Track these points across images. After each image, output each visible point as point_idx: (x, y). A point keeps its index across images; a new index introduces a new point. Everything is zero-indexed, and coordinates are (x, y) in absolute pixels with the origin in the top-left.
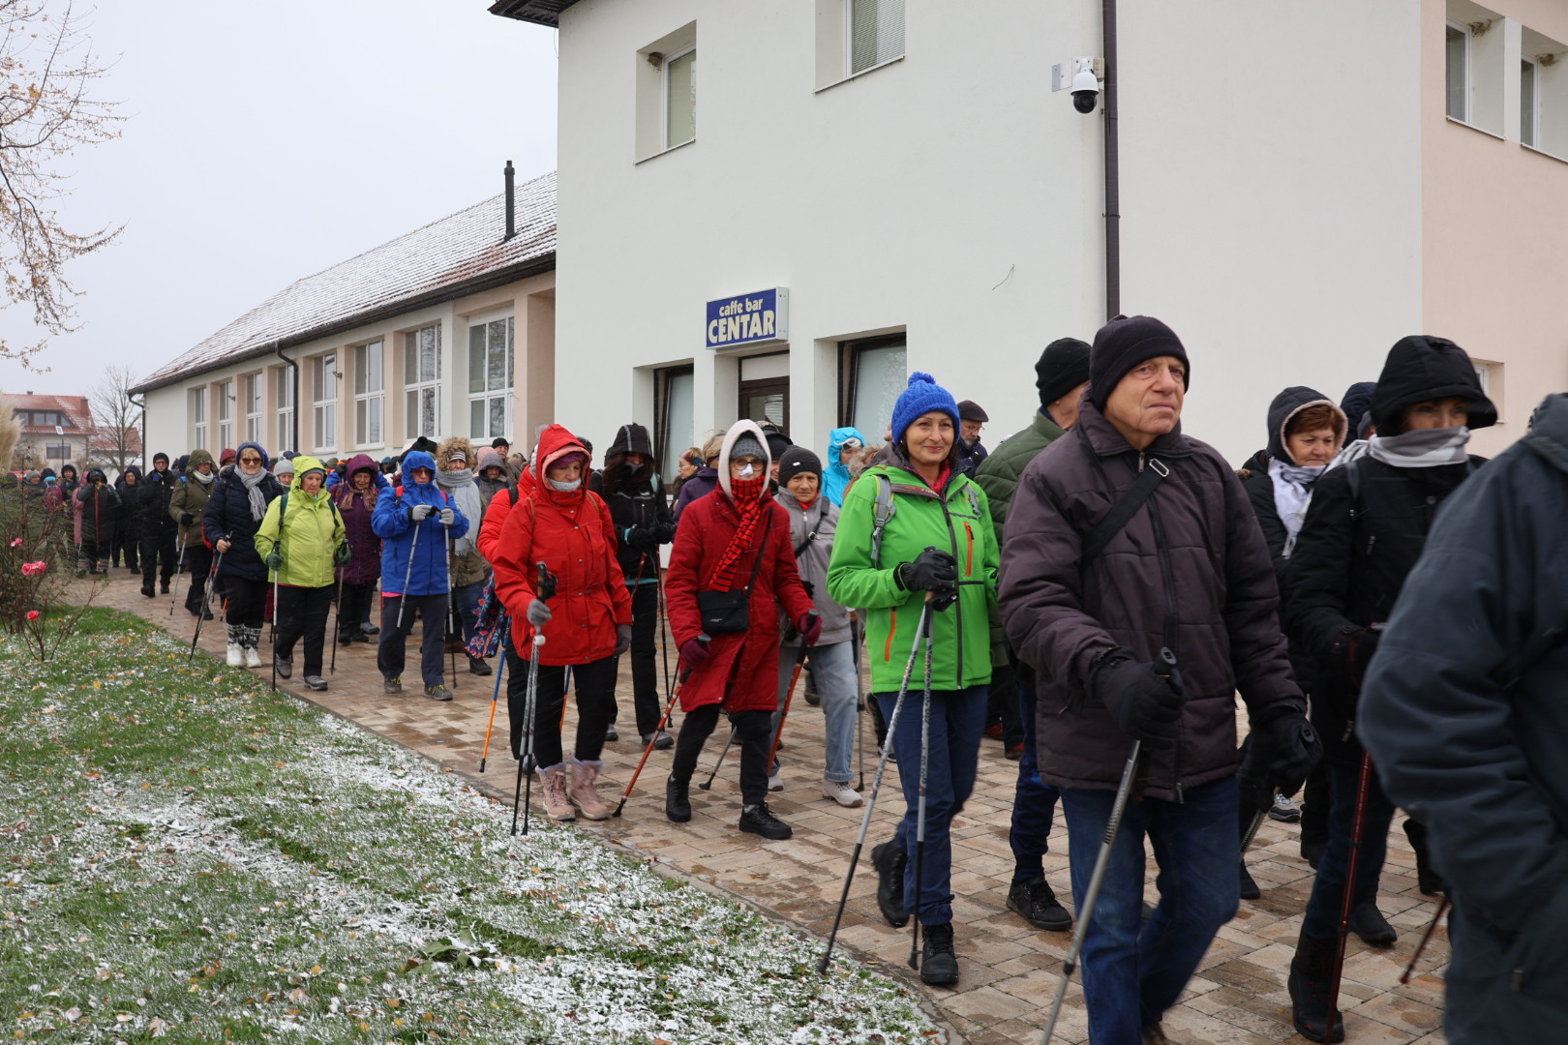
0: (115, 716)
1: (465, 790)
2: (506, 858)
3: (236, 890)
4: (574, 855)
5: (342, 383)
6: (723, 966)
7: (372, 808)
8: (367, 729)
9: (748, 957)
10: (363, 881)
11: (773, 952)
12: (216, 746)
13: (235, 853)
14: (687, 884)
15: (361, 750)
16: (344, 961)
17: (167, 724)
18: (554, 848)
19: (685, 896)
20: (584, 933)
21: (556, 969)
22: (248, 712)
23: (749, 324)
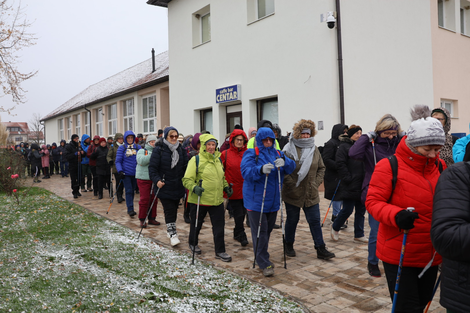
0: (42, 222)
1: (152, 243)
2: (167, 265)
3: (84, 278)
4: (188, 263)
5: (104, 117)
6: (240, 299)
7: (124, 250)
8: (119, 224)
9: (247, 296)
10: (124, 274)
11: (255, 293)
12: (74, 231)
13: (83, 266)
14: (225, 272)
15: (119, 231)
16: (120, 301)
17: (58, 224)
18: (182, 261)
19: (225, 276)
20: (195, 289)
21: (187, 301)
22: (83, 219)
23: (229, 95)
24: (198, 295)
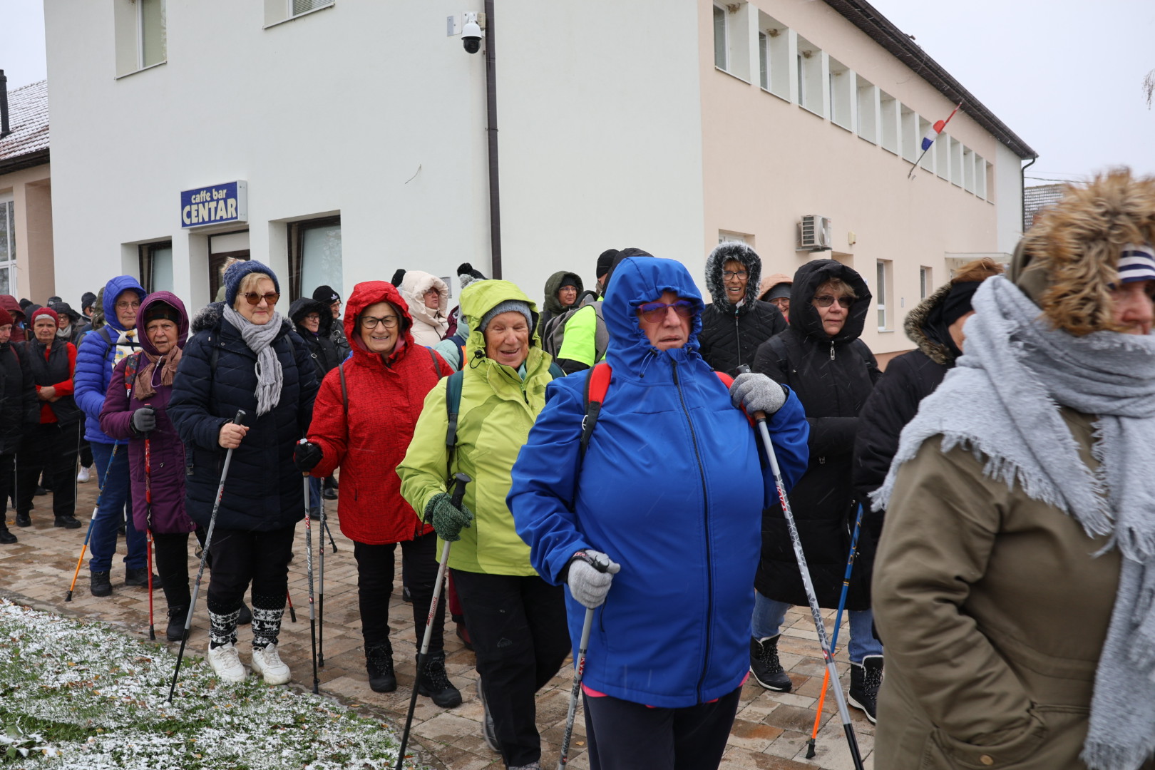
2: (43, 657)
4: (103, 647)
6: (239, 725)
9: (258, 714)
11: (276, 707)
18: (85, 642)
19: (200, 670)
20: (119, 712)
21: (98, 747)
23: (216, 209)
24: (129, 727)
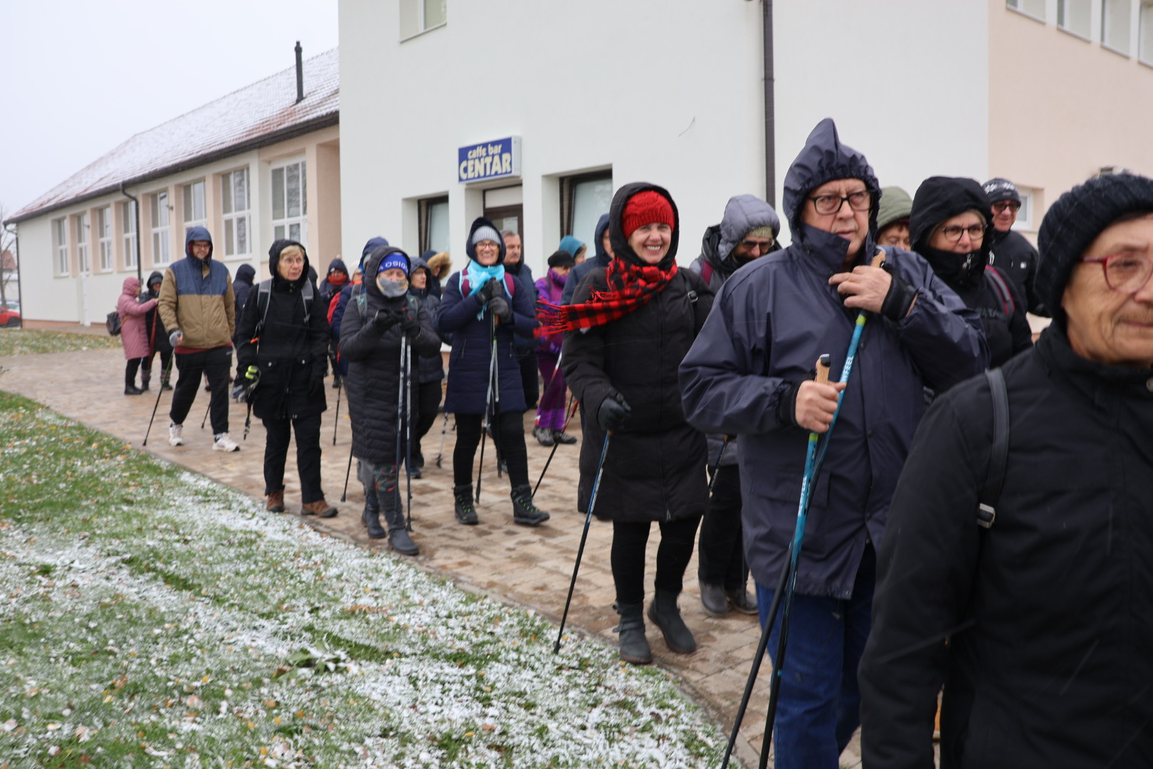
0: (17, 477)
1: (301, 527)
2: (342, 581)
3: (132, 616)
4: (395, 577)
5: (173, 214)
6: (526, 662)
7: (231, 545)
8: (216, 481)
10: (232, 605)
12: (101, 499)
13: (129, 586)
14: (486, 597)
15: (216, 498)
16: (226, 672)
17: (59, 482)
18: (378, 571)
19: (486, 606)
20: (413, 640)
21: (395, 669)
22: (123, 471)
23: (491, 164)
24: (423, 654)
